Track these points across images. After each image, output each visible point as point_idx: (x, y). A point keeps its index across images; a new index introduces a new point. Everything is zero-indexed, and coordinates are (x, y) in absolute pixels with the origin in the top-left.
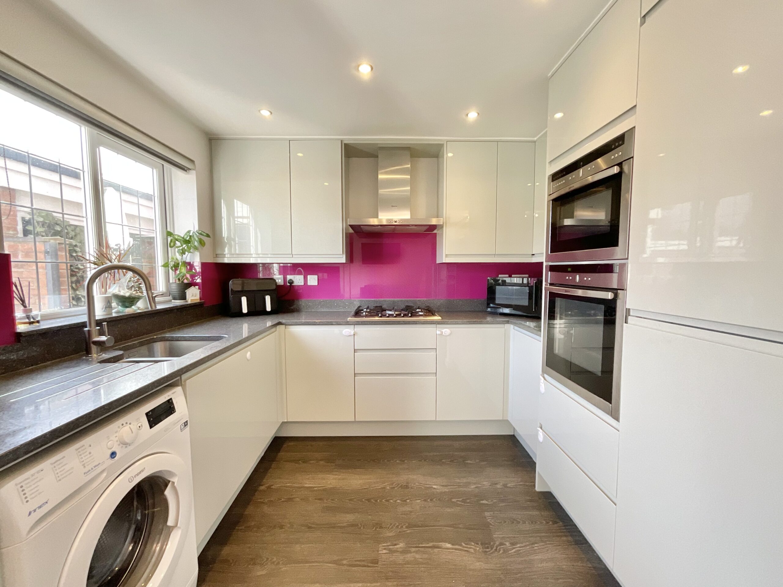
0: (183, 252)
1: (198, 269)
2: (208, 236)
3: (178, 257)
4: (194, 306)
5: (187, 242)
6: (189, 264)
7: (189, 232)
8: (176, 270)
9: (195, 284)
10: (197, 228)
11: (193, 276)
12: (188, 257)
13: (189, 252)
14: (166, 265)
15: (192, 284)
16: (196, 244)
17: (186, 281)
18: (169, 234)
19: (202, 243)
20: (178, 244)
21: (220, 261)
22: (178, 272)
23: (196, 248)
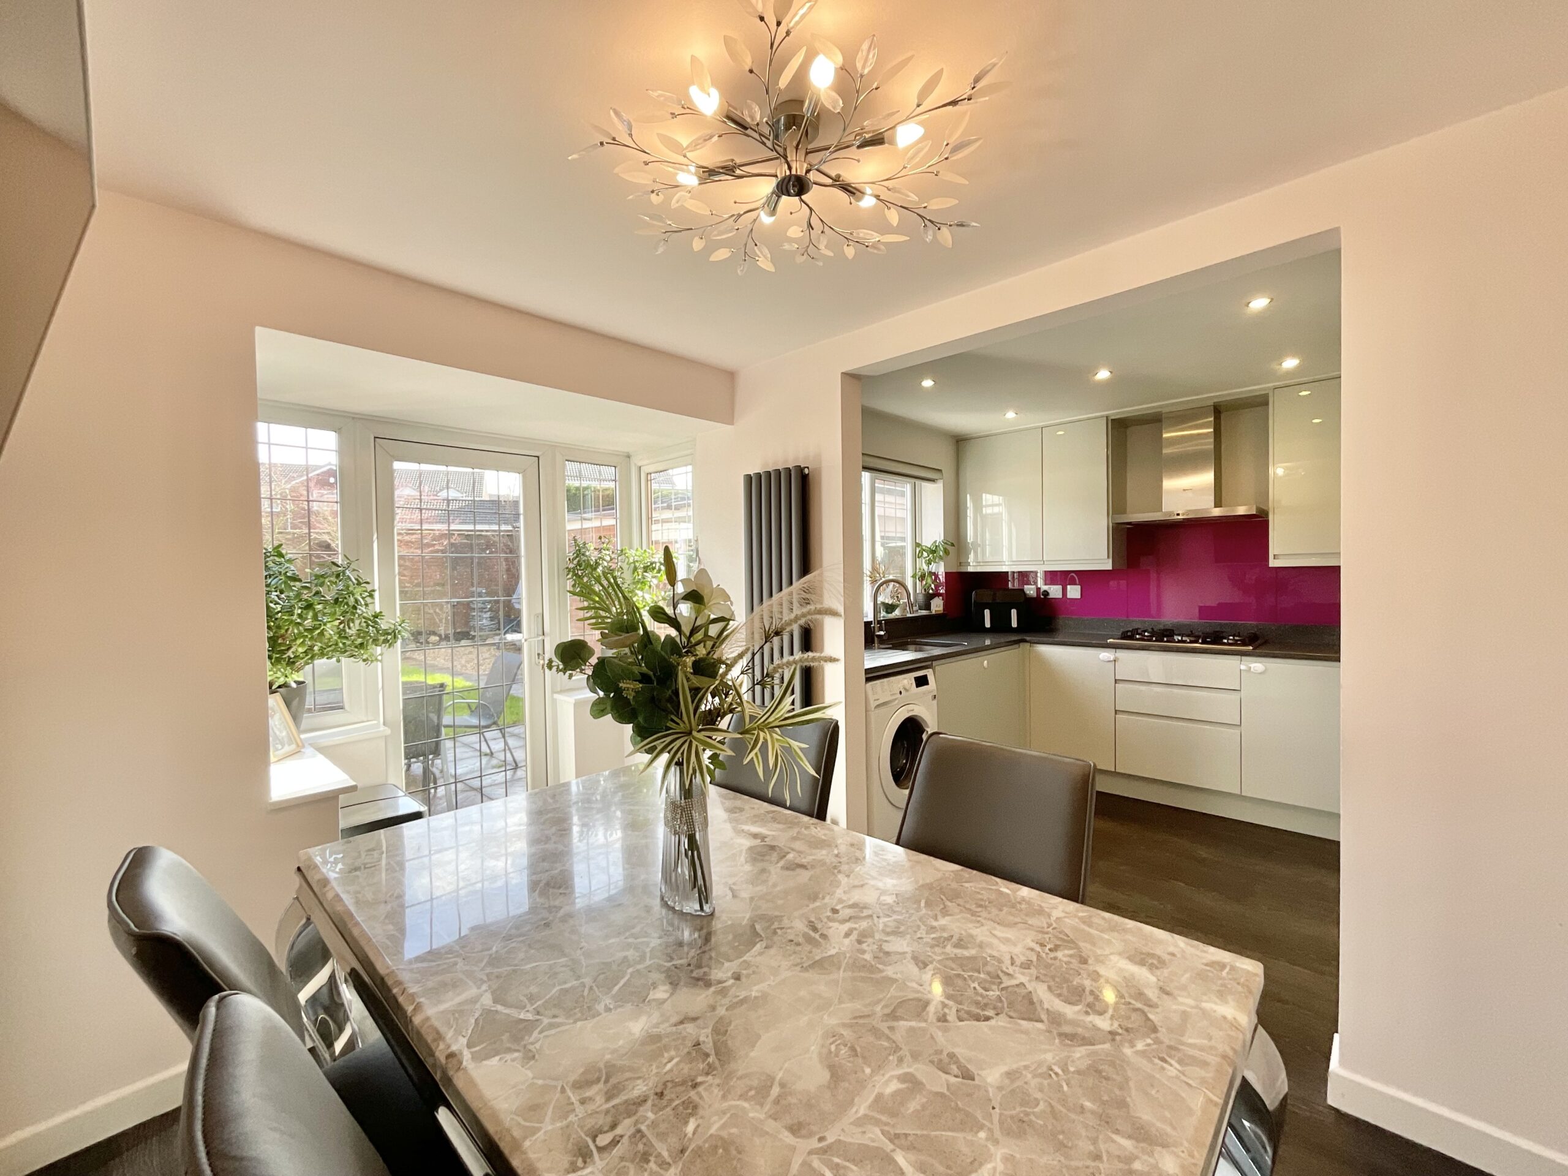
0: (929, 563)
1: (942, 578)
2: (953, 545)
3: (925, 567)
4: (937, 616)
5: (933, 552)
6: (934, 574)
7: (935, 542)
8: (922, 580)
9: (939, 595)
10: (942, 538)
11: (937, 587)
12: (933, 568)
13: (935, 562)
14: (914, 576)
15: (936, 594)
16: (941, 553)
17: (931, 591)
18: (918, 545)
19: (946, 552)
20: (925, 554)
21: (963, 570)
22: (924, 583)
23: (941, 558)
